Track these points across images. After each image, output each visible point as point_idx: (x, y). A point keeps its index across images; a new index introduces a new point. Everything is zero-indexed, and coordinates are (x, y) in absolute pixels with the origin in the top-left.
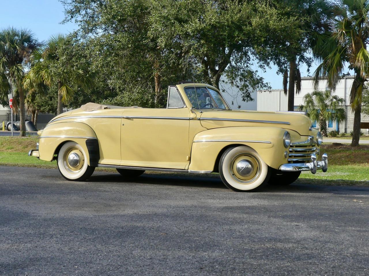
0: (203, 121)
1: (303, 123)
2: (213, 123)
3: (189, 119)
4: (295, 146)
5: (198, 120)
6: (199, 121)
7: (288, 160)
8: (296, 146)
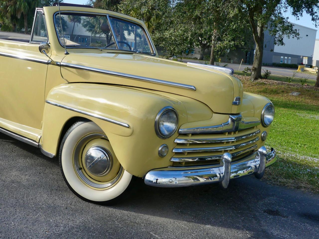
0: (64, 68)
1: (223, 90)
2: (76, 73)
3: (48, 63)
4: (190, 135)
5: (58, 65)
6: (59, 67)
7: (171, 159)
8: (194, 134)
